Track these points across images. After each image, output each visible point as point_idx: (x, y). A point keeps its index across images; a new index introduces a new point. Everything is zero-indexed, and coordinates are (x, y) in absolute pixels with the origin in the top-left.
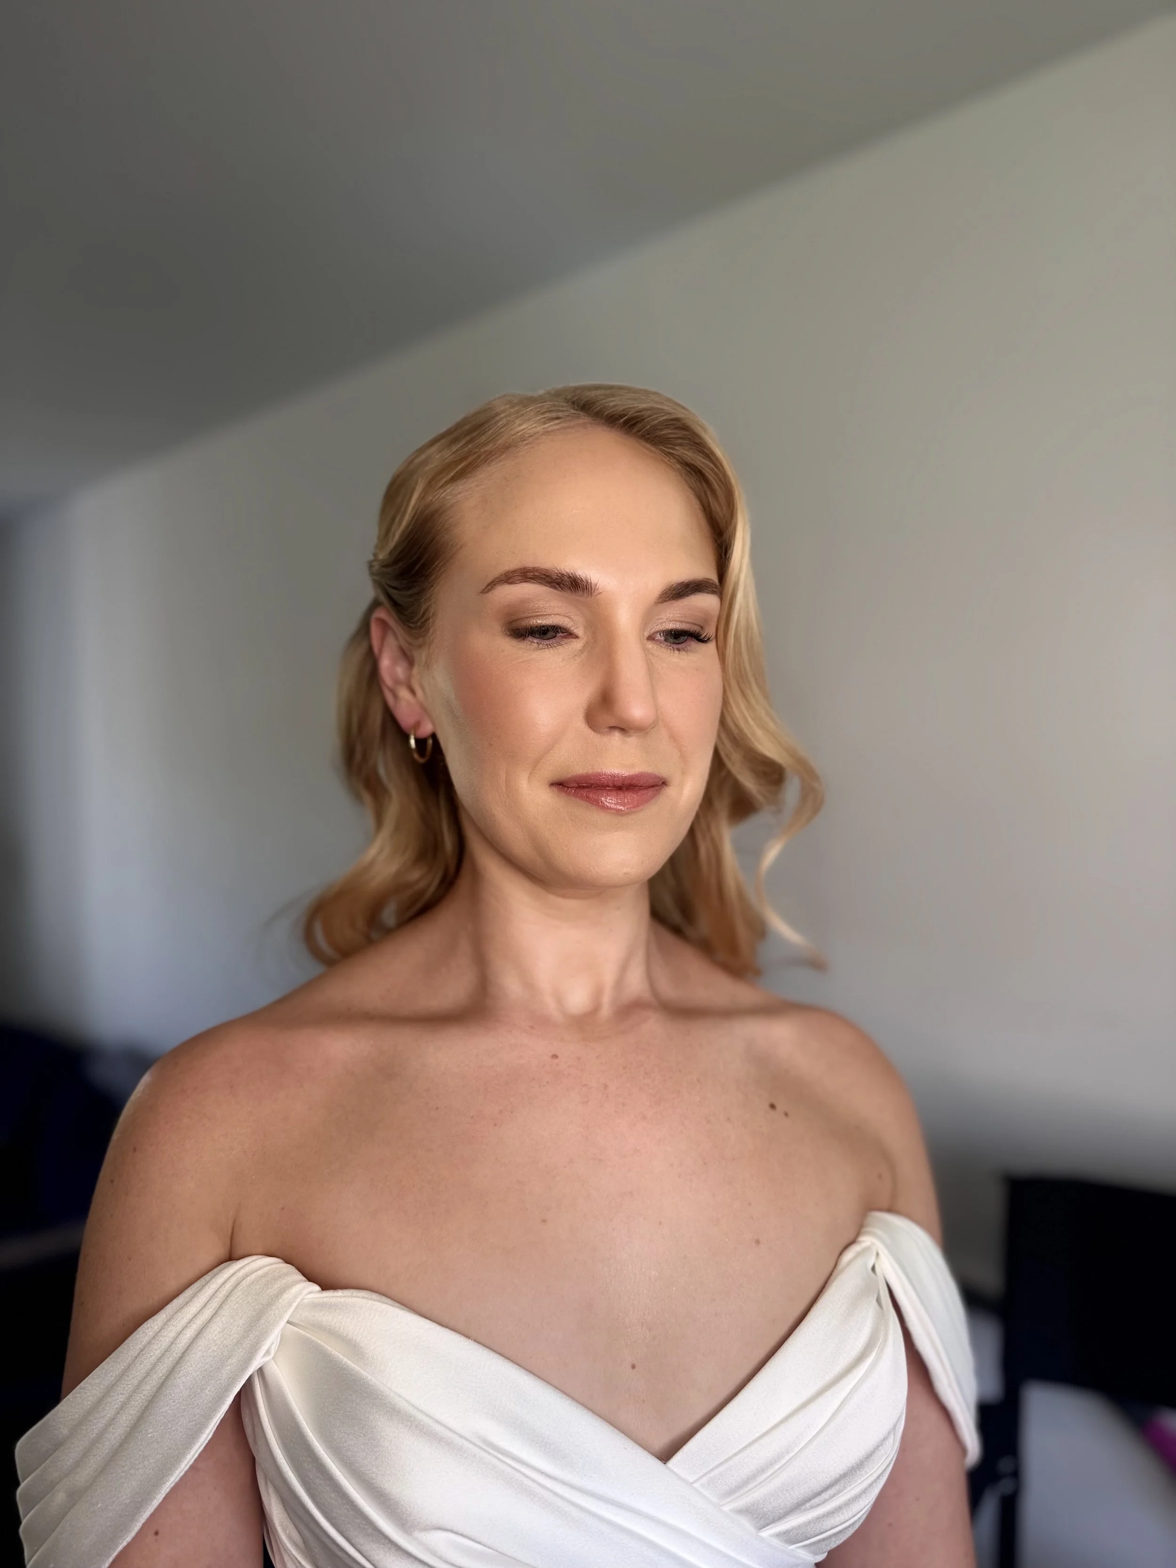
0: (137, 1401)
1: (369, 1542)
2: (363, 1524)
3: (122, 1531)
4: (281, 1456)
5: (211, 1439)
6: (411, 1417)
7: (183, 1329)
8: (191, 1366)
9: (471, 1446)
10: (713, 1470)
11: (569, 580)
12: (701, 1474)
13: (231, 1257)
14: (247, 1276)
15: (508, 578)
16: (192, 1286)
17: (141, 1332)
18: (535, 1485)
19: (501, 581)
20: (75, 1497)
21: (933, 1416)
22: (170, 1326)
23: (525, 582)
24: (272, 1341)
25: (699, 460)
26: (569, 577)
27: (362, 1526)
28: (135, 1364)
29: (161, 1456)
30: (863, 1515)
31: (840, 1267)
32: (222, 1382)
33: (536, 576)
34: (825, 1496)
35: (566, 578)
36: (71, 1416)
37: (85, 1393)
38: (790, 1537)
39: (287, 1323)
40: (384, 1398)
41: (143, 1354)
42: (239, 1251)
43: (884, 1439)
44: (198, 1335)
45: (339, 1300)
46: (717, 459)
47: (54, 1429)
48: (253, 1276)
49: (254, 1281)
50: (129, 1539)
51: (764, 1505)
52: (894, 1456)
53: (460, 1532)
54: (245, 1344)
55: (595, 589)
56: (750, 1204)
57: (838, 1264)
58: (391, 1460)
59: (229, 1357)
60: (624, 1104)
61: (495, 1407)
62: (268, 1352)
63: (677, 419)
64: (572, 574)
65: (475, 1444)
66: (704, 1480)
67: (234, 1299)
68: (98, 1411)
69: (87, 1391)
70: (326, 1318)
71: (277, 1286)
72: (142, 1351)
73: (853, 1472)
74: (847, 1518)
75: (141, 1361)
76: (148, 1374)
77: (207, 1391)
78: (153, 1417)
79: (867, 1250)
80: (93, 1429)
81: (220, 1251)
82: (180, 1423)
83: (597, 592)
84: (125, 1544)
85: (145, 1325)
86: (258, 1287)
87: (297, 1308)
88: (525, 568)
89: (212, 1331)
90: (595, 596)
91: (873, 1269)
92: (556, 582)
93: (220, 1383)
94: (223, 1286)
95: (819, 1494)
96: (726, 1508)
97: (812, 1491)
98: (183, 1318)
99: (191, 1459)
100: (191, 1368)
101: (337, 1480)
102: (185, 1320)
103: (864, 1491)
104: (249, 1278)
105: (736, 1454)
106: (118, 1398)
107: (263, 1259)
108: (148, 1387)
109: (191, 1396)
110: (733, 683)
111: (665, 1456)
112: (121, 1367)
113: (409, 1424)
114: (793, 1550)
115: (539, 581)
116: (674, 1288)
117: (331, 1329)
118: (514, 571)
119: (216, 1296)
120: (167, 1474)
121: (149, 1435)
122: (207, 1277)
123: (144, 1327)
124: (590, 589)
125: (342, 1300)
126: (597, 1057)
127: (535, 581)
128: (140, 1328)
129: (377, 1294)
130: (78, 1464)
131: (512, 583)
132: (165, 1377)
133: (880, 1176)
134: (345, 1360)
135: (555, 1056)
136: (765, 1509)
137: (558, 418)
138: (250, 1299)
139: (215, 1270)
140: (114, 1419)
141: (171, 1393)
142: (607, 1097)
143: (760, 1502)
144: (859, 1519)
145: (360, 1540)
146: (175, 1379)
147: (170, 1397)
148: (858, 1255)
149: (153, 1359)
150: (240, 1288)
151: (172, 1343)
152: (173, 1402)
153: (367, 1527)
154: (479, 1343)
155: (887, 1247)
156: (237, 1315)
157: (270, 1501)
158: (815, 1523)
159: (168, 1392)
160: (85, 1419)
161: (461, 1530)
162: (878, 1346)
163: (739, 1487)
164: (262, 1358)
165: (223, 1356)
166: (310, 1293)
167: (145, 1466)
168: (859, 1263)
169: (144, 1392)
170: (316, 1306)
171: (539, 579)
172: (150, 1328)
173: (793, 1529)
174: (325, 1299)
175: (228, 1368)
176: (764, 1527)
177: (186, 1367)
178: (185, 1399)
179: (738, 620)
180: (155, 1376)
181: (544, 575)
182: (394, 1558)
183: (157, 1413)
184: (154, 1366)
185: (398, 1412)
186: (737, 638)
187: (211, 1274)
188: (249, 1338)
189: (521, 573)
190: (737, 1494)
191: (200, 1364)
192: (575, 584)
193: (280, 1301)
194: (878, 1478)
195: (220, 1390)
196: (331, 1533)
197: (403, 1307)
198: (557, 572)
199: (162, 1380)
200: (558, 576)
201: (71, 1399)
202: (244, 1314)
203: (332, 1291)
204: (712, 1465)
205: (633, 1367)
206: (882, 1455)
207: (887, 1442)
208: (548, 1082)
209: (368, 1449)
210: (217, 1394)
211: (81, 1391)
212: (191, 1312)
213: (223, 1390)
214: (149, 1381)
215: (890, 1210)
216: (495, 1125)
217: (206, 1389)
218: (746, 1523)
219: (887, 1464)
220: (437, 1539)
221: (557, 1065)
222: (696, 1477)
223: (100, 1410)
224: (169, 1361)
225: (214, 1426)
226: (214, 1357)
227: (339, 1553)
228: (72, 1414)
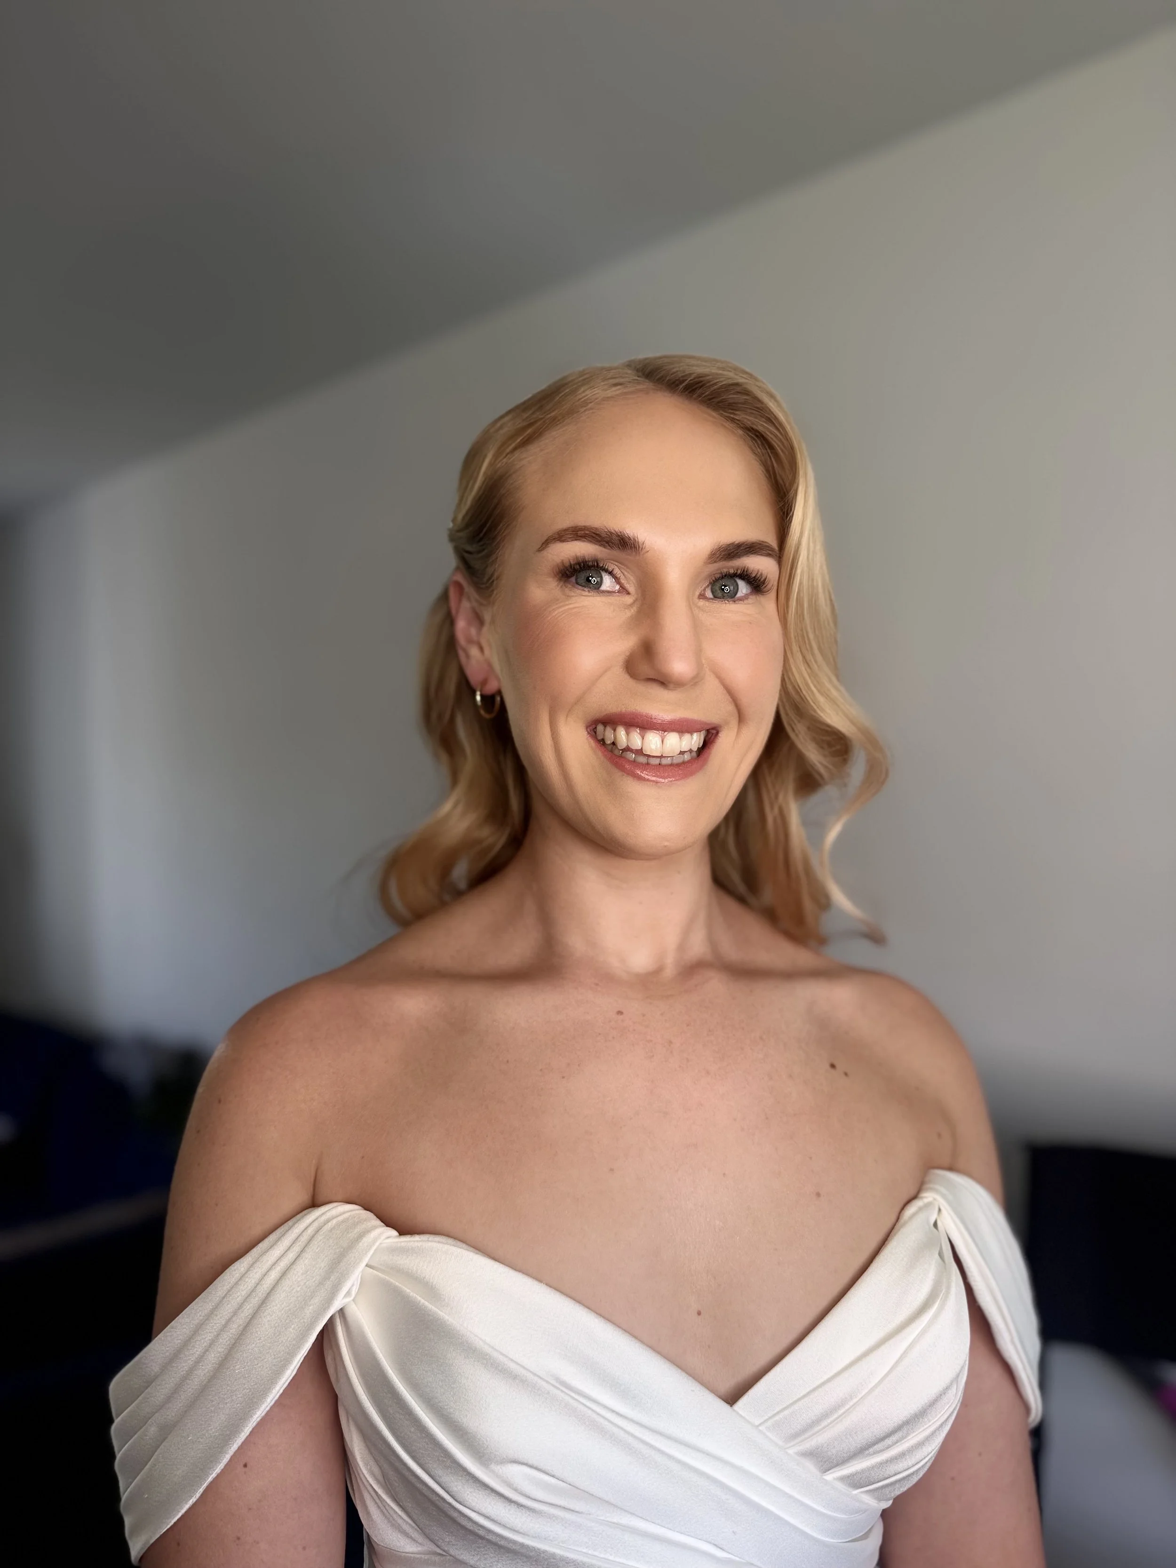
0: (225, 1339)
1: (447, 1474)
2: (441, 1457)
3: (211, 1462)
4: (363, 1393)
5: (296, 1375)
6: (487, 1355)
7: (268, 1271)
8: (276, 1305)
9: (544, 1384)
10: (778, 1413)
11: (617, 538)
12: (767, 1417)
13: (314, 1204)
14: (328, 1221)
15: (561, 536)
16: (277, 1231)
17: (228, 1274)
18: (606, 1423)
19: (555, 539)
20: (166, 1431)
21: (995, 1373)
22: (256, 1268)
23: (576, 540)
24: (352, 1282)
25: (762, 426)
26: (619, 536)
27: (441, 1459)
28: (223, 1304)
29: (248, 1391)
30: (926, 1463)
31: (902, 1221)
32: (305, 1321)
33: (587, 534)
34: (888, 1442)
35: (614, 537)
36: (162, 1354)
37: (176, 1332)
38: (855, 1482)
39: (366, 1266)
40: (461, 1337)
41: (231, 1295)
42: (320, 1198)
43: (947, 1388)
44: (282, 1276)
45: (416, 1244)
46: (781, 424)
47: (147, 1367)
48: (334, 1221)
49: (334, 1226)
50: (218, 1470)
51: (828, 1448)
52: (957, 1405)
53: (535, 1466)
54: (326, 1285)
55: (642, 549)
56: (811, 1158)
57: (900, 1217)
58: (468, 1396)
59: (312, 1298)
60: (688, 1060)
61: (566, 1347)
62: (348, 1293)
63: (737, 384)
64: (620, 532)
65: (547, 1382)
66: (769, 1423)
67: (316, 1243)
68: (188, 1349)
69: (177, 1330)
70: (404, 1262)
71: (357, 1230)
72: (229, 1291)
73: (916, 1419)
74: (910, 1464)
75: (228, 1301)
76: (235, 1313)
77: (291, 1329)
78: (241, 1353)
79: (928, 1205)
80: (183, 1366)
81: (303, 1197)
82: (266, 1360)
83: (644, 551)
84: (214, 1475)
85: (232, 1268)
86: (338, 1232)
87: (376, 1250)
88: (576, 527)
89: (295, 1272)
90: (643, 554)
91: (935, 1225)
92: (604, 541)
93: (304, 1322)
94: (306, 1231)
95: (883, 1439)
96: (791, 1451)
97: (875, 1436)
98: (268, 1261)
99: (276, 1394)
100: (276, 1308)
101: (417, 1414)
102: (270, 1263)
103: (928, 1439)
104: (330, 1224)
105: (799, 1400)
106: (207, 1336)
107: (343, 1206)
108: (235, 1326)
109: (276, 1334)
110: (795, 648)
111: (732, 1399)
112: (209, 1306)
113: (485, 1362)
114: (856, 1495)
115: (589, 539)
116: (738, 1238)
117: (409, 1272)
118: (566, 530)
119: (299, 1240)
120: (254, 1408)
121: (237, 1371)
122: (290, 1223)
123: (231, 1269)
124: (637, 547)
125: (419, 1244)
126: (662, 1014)
127: (585, 540)
128: (228, 1269)
129: (452, 1239)
130: (169, 1399)
131: (563, 541)
132: (251, 1317)
133: (939, 1135)
134: (423, 1301)
135: (620, 1013)
136: (829, 1453)
137: (620, 384)
138: (331, 1242)
139: (298, 1216)
140: (203, 1356)
141: (257, 1331)
142: (671, 1052)
143: (825, 1446)
144: (923, 1466)
145: (439, 1472)
146: (260, 1317)
147: (256, 1335)
148: (920, 1209)
149: (240, 1299)
150: (321, 1232)
151: (258, 1284)
152: (259, 1340)
153: (445, 1460)
154: (550, 1287)
155: (950, 1203)
156: (319, 1258)
157: (352, 1437)
158: (879, 1468)
159: (254, 1329)
160: (177, 1355)
161: (536, 1464)
162: (941, 1297)
163: (804, 1431)
164: (343, 1298)
165: (307, 1296)
166: (388, 1237)
167: (233, 1400)
168: (921, 1217)
169: (231, 1331)
170: (393, 1250)
171: (589, 538)
172: (237, 1271)
173: (856, 1473)
174: (403, 1244)
175: (311, 1308)
176: (829, 1470)
177: (271, 1306)
178: (271, 1337)
179: (801, 583)
180: (242, 1315)
181: (594, 533)
182: (472, 1490)
183: (244, 1350)
184: (241, 1306)
185: (474, 1351)
186: (799, 601)
187: (294, 1220)
188: (331, 1279)
189: (573, 531)
190: (803, 1437)
191: (285, 1304)
192: (623, 542)
193: (361, 1244)
194: (941, 1425)
195: (304, 1328)
196: (411, 1465)
197: (477, 1251)
198: (606, 530)
199: (248, 1320)
200: (607, 534)
201: (163, 1338)
202: (326, 1257)
203: (409, 1236)
204: (778, 1409)
205: (699, 1313)
206: (945, 1404)
207: (950, 1392)
208: (614, 1038)
209: (446, 1385)
210: (301, 1332)
211: (172, 1330)
212: (275, 1255)
213: (307, 1328)
214: (236, 1320)
215: (951, 1169)
216: (563, 1077)
217: (291, 1327)
218: (810, 1466)
219: (950, 1412)
220: (514, 1472)
221: (623, 1021)
222: (762, 1420)
223: (190, 1348)
224: (255, 1301)
225: (298, 1363)
226: (297, 1297)
227: (419, 1485)
228: (163, 1352)
